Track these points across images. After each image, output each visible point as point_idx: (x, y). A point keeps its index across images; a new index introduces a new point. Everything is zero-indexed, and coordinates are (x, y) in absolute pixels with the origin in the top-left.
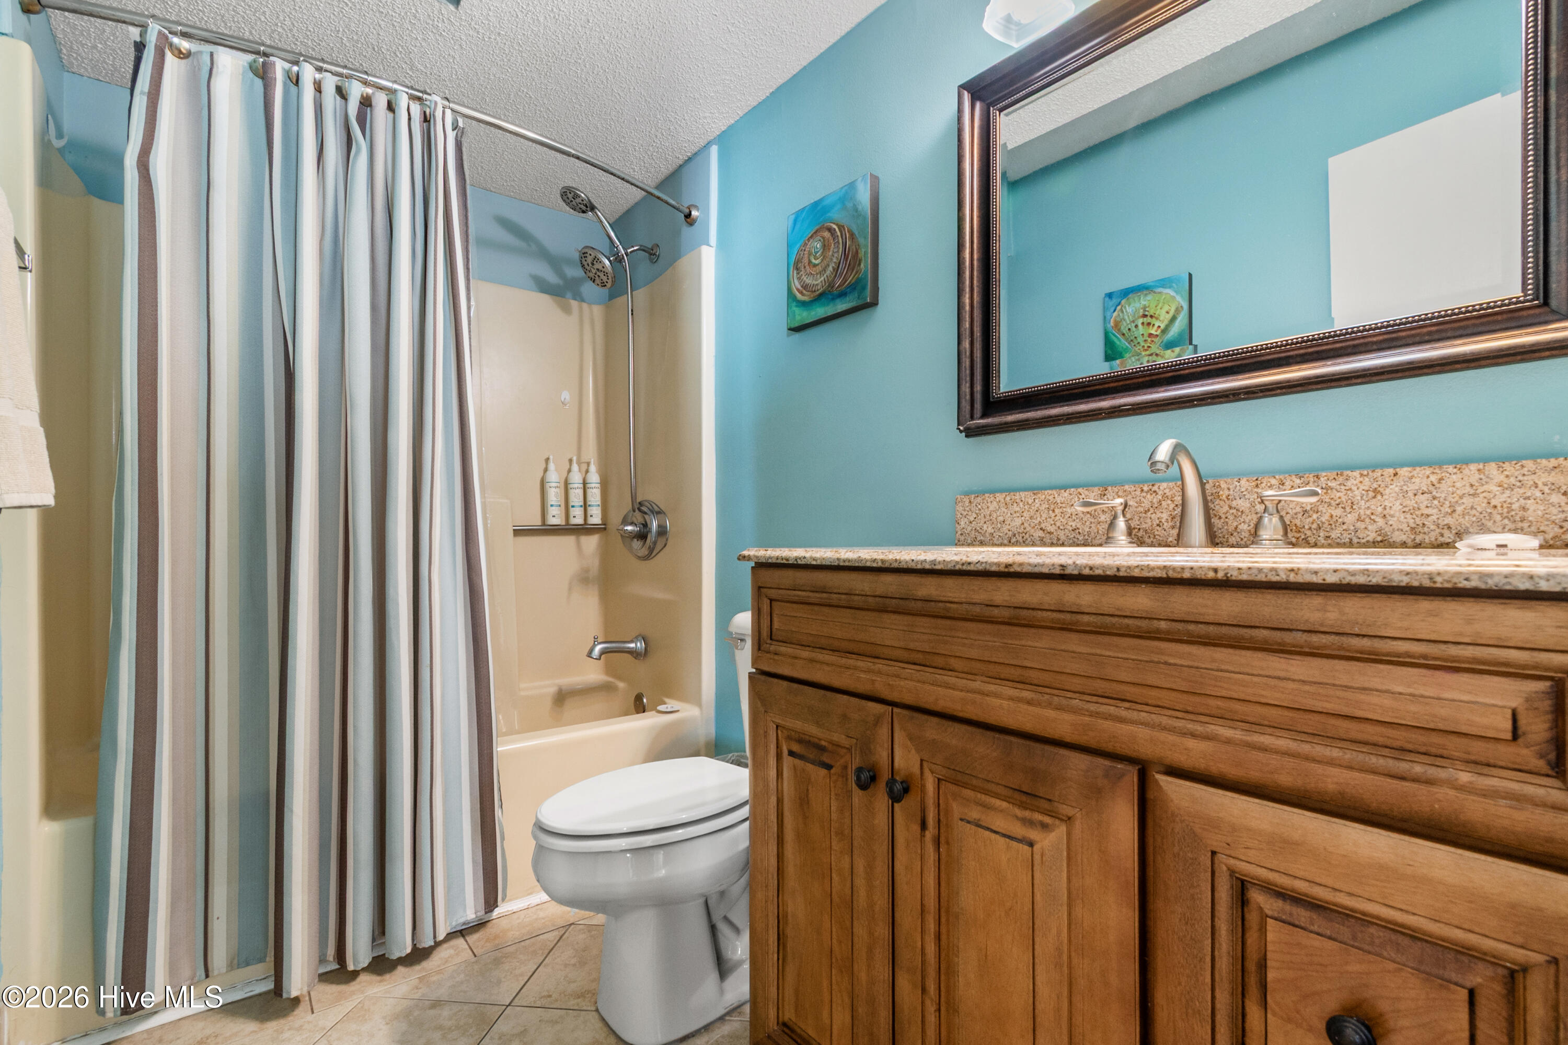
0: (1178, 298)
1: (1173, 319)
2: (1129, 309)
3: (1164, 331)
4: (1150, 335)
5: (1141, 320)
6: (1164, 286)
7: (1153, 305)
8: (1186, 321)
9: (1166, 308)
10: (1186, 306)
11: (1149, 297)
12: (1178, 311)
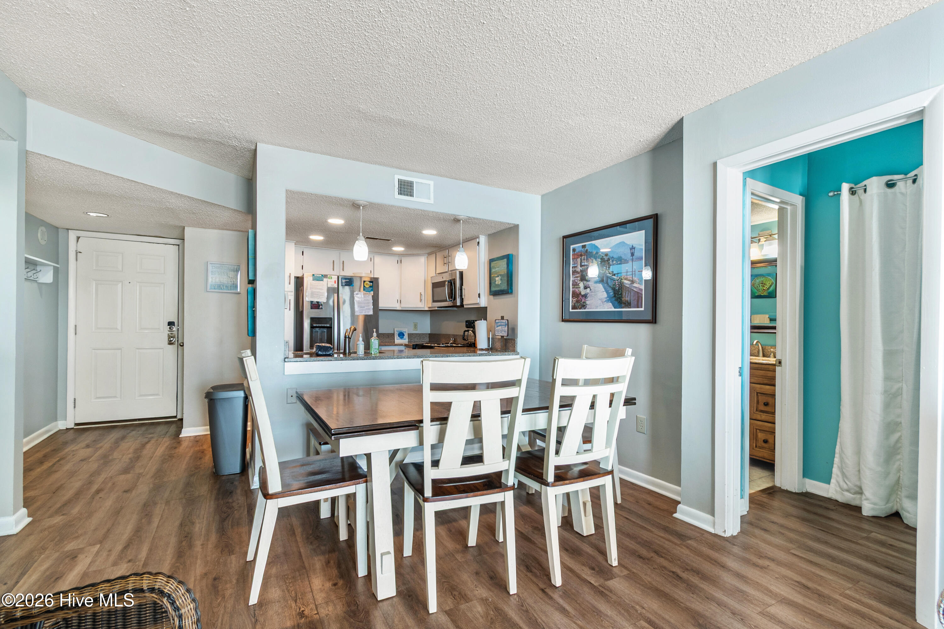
0: (772, 280)
1: (771, 286)
2: (758, 281)
3: (768, 289)
4: (764, 289)
5: (761, 285)
6: (768, 276)
7: (765, 281)
8: (775, 287)
9: (769, 282)
10: (775, 283)
11: (764, 278)
12: (772, 283)
